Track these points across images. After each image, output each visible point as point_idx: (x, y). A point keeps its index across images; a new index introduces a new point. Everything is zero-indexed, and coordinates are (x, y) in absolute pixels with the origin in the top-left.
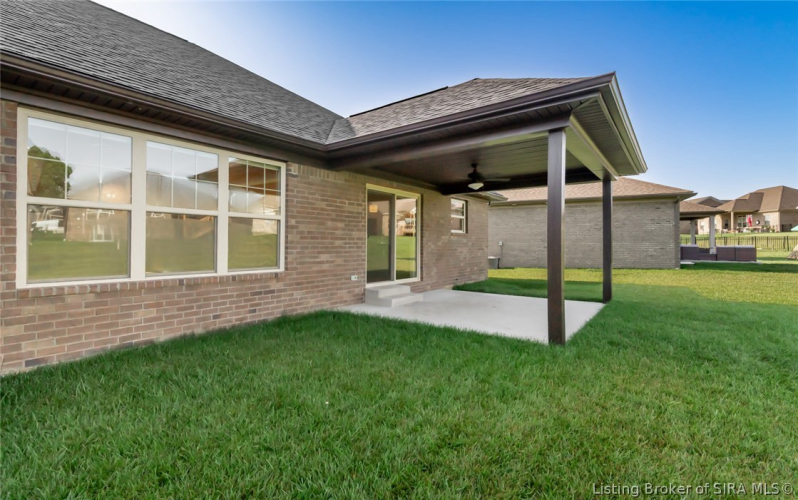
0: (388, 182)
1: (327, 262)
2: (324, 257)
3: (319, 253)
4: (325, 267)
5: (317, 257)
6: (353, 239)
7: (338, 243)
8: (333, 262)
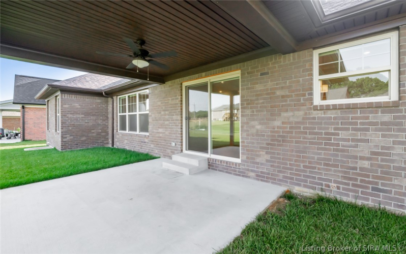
0: (197, 75)
1: (161, 133)
2: (160, 130)
3: (159, 128)
4: (161, 135)
5: (158, 130)
6: (173, 120)
7: (167, 123)
8: (164, 133)
